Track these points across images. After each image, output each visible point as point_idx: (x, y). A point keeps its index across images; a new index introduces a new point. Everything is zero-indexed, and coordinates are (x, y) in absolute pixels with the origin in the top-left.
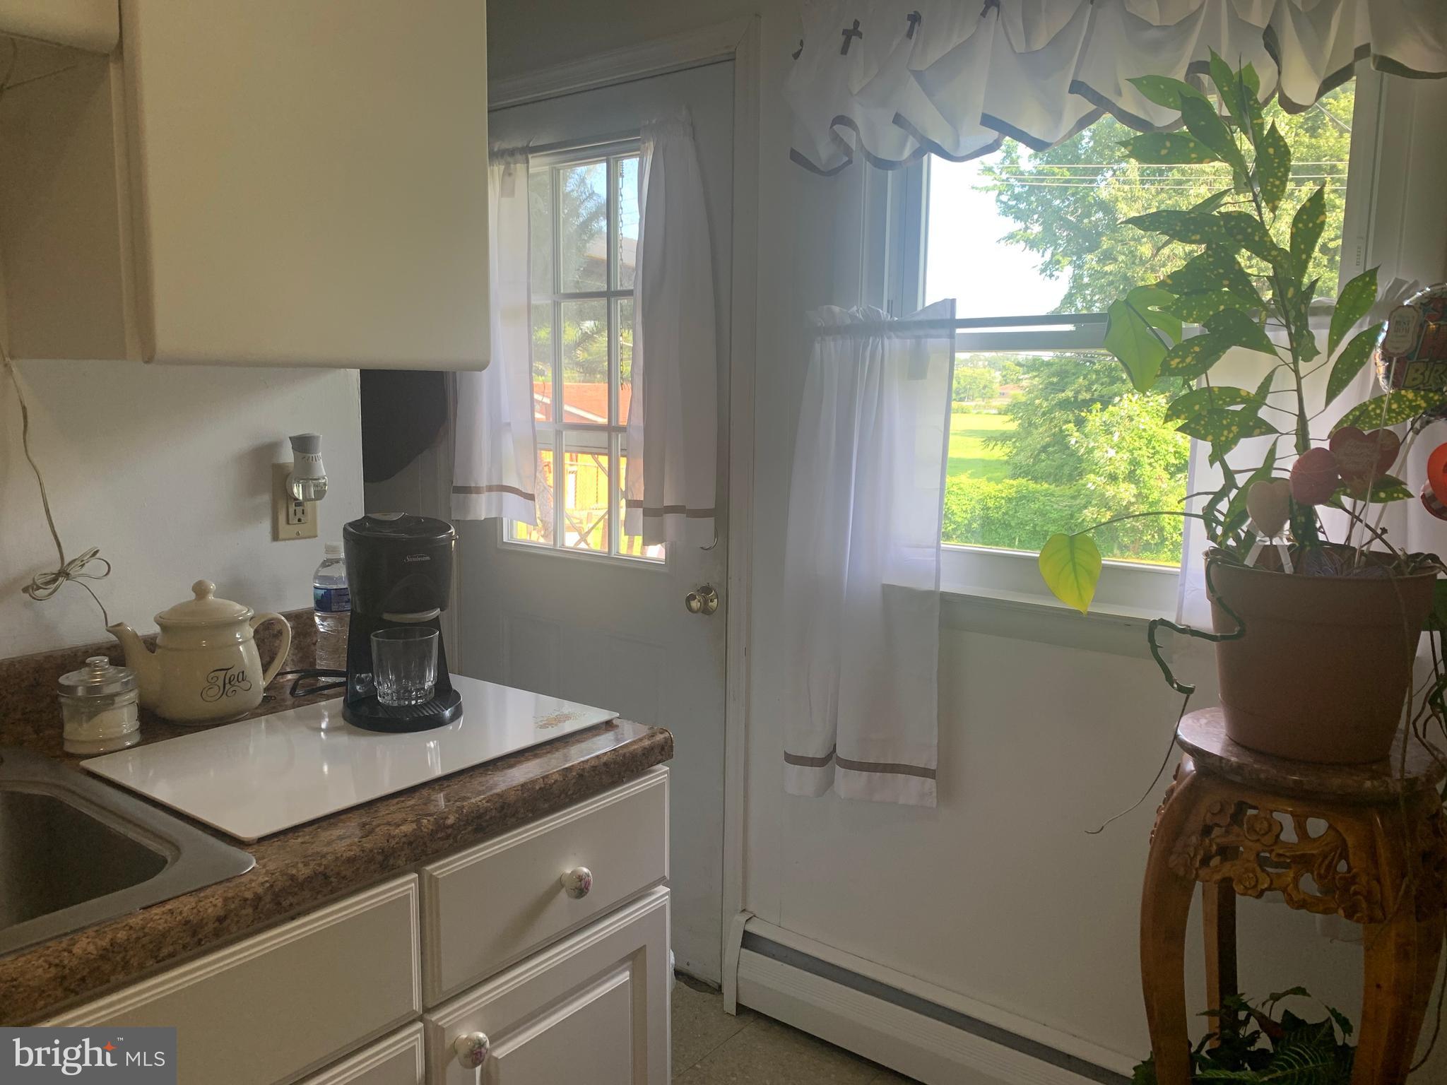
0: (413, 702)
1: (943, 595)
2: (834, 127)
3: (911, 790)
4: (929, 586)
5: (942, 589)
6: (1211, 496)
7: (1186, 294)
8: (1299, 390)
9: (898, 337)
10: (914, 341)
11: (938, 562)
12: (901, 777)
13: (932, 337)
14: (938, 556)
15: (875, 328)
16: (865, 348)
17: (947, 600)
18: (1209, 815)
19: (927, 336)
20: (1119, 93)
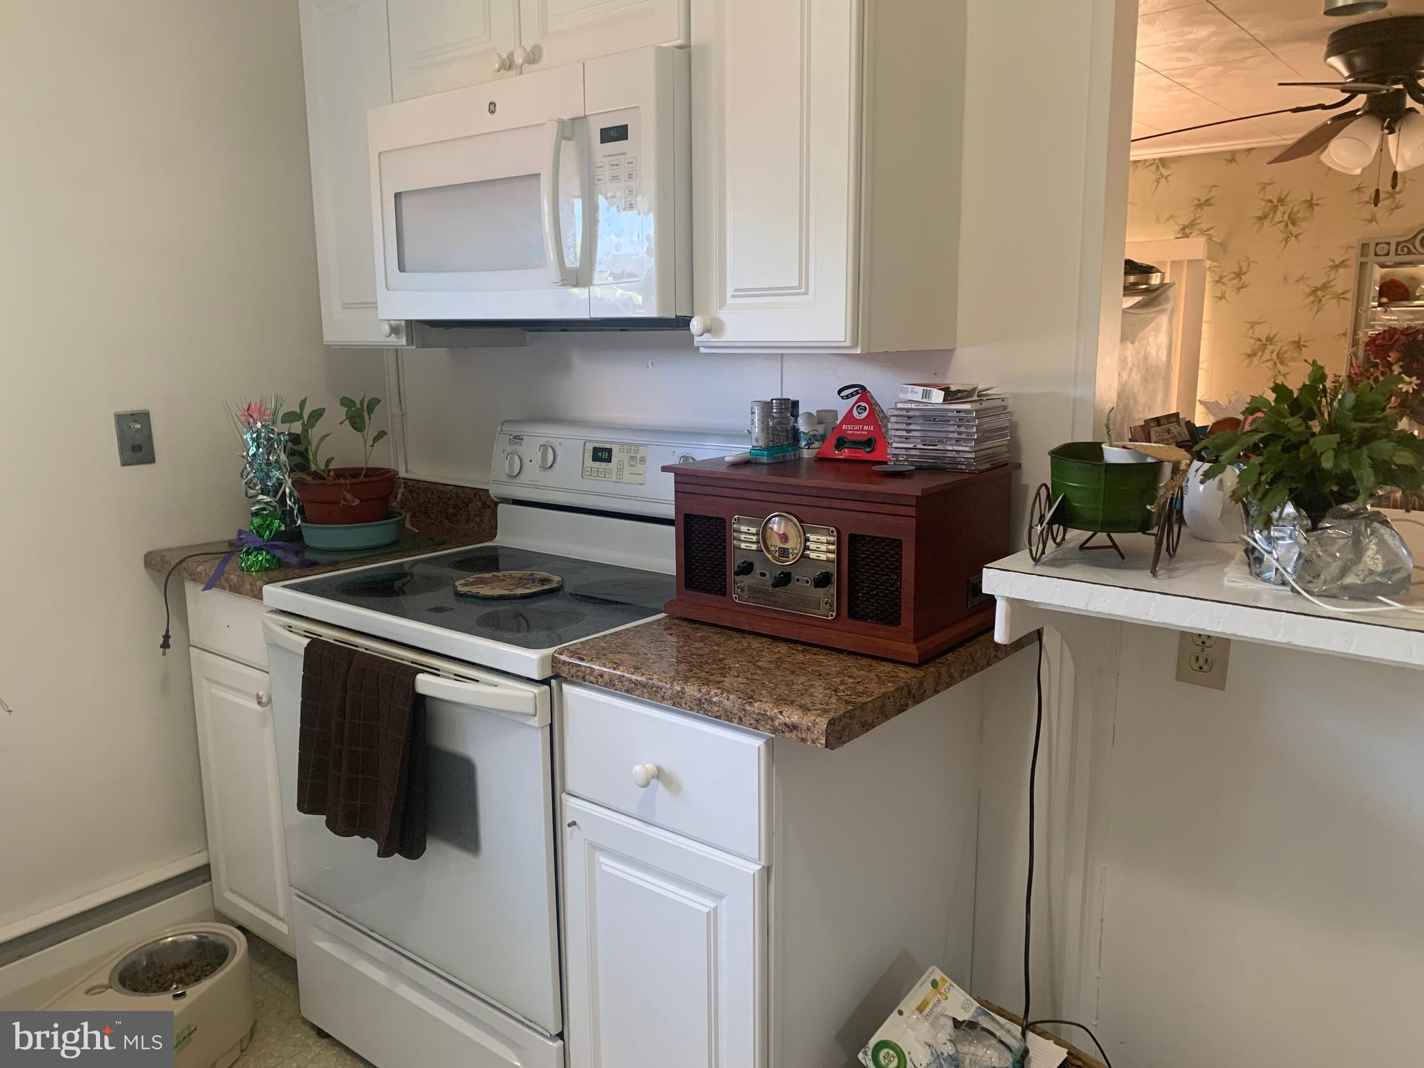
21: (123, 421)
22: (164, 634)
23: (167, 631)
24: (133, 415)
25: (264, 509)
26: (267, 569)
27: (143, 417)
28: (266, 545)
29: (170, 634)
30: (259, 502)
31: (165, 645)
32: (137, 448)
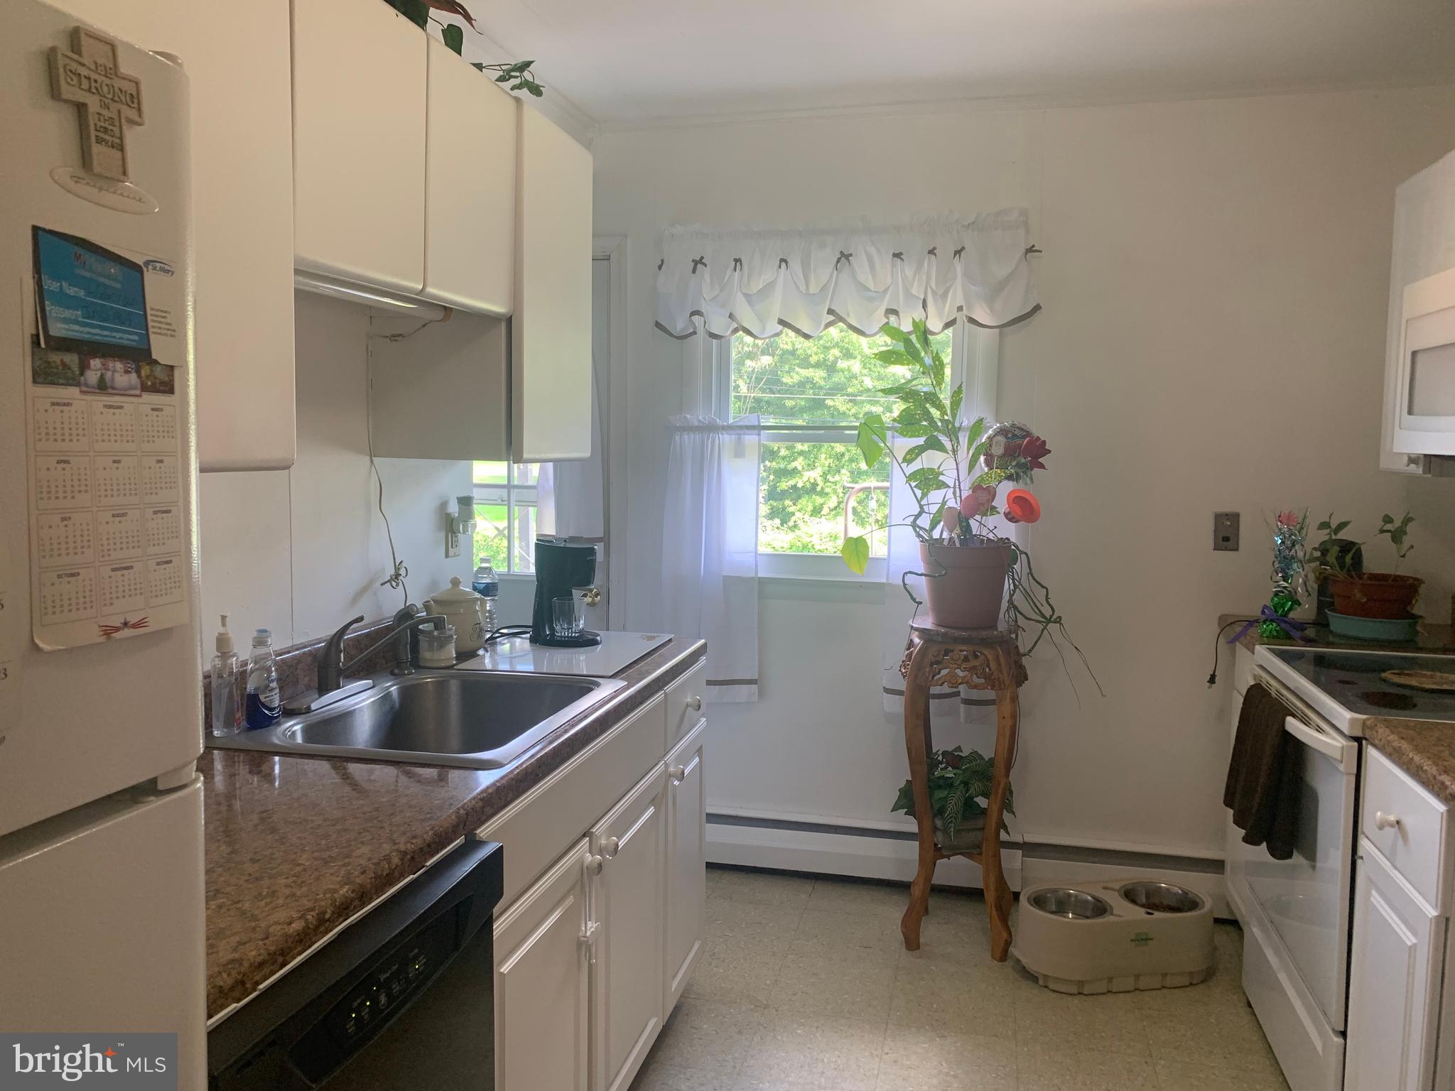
0: (573, 635)
1: (759, 578)
2: (692, 318)
3: (744, 691)
4: (753, 575)
5: (759, 576)
6: (914, 517)
7: (906, 425)
8: (957, 469)
9: (728, 434)
10: (736, 436)
11: (756, 561)
12: (737, 686)
13: (748, 434)
14: (756, 557)
15: (711, 428)
16: (708, 440)
17: (762, 582)
18: (933, 658)
19: (745, 434)
20: (848, 315)
21: (1219, 518)
22: (1212, 673)
23: (1215, 670)
24: (1227, 515)
25: (1282, 592)
26: (1274, 637)
27: (1234, 518)
28: (1278, 619)
29: (1216, 674)
30: (1279, 586)
31: (1212, 680)
32: (1226, 539)
